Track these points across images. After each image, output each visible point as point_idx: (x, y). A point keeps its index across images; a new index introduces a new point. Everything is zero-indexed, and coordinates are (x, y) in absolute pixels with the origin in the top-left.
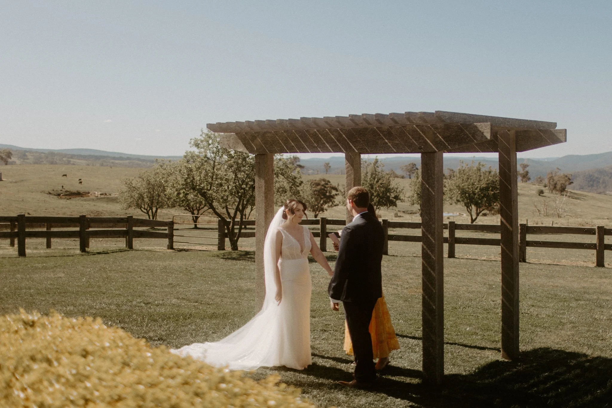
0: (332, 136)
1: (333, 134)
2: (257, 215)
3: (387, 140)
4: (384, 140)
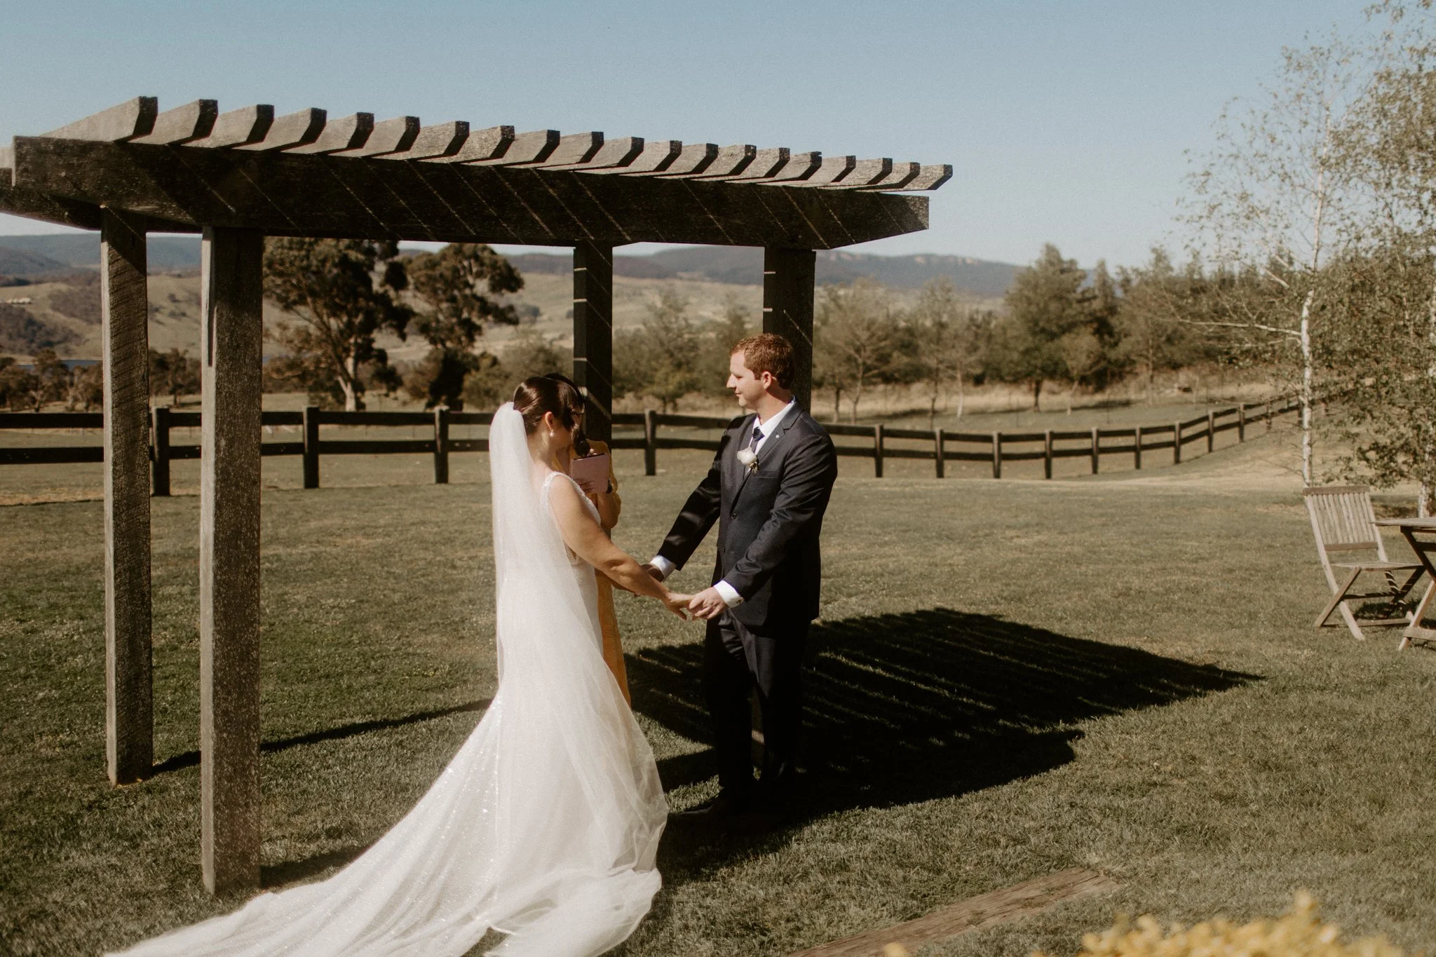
0: (551, 191)
1: (552, 186)
2: (223, 443)
3: (712, 214)
4: (705, 213)
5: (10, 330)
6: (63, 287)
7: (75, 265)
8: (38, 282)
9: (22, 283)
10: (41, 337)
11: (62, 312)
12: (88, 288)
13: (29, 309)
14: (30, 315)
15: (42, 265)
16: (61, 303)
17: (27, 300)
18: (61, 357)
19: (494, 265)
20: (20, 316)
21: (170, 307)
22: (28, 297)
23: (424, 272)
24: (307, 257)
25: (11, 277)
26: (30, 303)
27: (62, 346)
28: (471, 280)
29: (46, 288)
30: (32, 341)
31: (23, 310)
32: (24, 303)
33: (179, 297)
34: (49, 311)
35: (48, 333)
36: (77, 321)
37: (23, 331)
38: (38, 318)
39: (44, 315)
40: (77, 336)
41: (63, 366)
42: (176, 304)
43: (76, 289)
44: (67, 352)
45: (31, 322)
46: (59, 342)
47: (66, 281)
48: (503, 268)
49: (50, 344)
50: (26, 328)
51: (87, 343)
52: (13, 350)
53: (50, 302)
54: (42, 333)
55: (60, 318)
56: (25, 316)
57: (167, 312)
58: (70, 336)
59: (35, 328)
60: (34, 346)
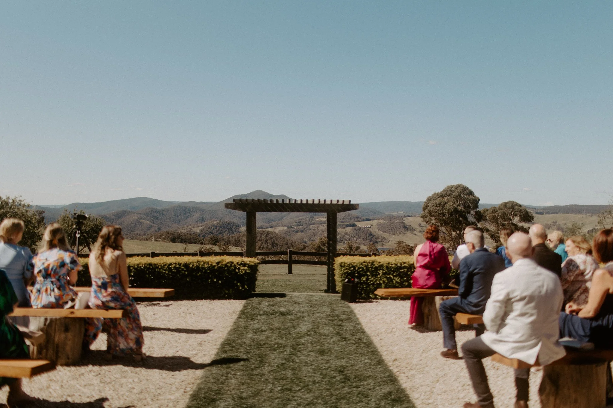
5: (364, 237)
6: (381, 221)
7: (386, 213)
8: (374, 220)
9: (368, 220)
10: (374, 240)
11: (381, 231)
12: (390, 222)
13: (370, 229)
14: (370, 231)
15: (375, 213)
16: (381, 227)
17: (370, 226)
18: (379, 247)
19: (520, 211)
20: (367, 232)
21: (419, 228)
22: (370, 225)
23: (491, 214)
24: (442, 209)
25: (364, 218)
26: (370, 227)
27: (381, 243)
28: (511, 217)
29: (376, 222)
30: (371, 241)
31: (368, 230)
32: (368, 227)
33: (422, 225)
34: (377, 230)
35: (376, 238)
36: (386, 233)
37: (368, 237)
38: (373, 232)
39: (375, 232)
40: (386, 239)
41: (377, 250)
42: (421, 227)
43: (386, 222)
44: (382, 245)
45: (370, 234)
46: (380, 242)
47: (383, 219)
48: (524, 212)
49: (377, 242)
50: (369, 237)
51: (389, 242)
52: (364, 244)
53: (377, 227)
54: (374, 238)
55: (380, 233)
56: (369, 232)
57: (418, 230)
58: (383, 239)
59: (372, 236)
60: (371, 243)
